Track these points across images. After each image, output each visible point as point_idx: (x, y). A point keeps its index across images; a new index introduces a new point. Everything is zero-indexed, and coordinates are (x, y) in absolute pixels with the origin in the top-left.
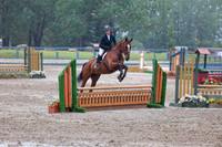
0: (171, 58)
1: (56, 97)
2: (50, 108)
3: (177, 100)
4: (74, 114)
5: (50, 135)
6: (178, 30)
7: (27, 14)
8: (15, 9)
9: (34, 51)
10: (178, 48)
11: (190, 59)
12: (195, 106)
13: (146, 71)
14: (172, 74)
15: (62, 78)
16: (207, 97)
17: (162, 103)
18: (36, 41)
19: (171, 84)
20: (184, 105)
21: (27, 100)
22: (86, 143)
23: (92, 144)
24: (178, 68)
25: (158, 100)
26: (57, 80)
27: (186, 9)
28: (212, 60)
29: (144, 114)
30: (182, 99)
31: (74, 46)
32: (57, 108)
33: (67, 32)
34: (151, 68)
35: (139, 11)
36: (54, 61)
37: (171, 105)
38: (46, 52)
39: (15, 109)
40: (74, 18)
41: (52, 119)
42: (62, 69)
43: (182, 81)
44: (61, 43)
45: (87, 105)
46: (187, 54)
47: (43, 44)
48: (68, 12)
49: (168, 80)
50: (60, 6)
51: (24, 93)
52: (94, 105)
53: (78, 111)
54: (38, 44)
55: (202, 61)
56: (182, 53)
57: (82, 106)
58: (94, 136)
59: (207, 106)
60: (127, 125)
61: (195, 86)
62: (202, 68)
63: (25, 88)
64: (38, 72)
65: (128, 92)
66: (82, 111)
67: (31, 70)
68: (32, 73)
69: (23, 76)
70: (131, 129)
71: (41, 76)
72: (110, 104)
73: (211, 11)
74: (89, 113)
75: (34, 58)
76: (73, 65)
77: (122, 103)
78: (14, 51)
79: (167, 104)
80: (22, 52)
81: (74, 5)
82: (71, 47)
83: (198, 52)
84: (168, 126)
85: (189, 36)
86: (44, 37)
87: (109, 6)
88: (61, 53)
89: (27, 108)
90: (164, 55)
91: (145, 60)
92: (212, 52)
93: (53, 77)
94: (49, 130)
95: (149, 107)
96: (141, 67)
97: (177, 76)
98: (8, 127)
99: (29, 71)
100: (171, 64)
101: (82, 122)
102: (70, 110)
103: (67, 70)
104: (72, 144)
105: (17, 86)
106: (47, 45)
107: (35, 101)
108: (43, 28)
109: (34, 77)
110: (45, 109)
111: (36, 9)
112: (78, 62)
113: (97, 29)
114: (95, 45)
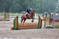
0: (43, 15)
1: (13, 26)
2: (11, 29)
3: (45, 26)
4: (18, 30)
5: (11, 36)
6: (45, 8)
7: (5, 4)
8: (2, 2)
9: (7, 14)
10: (45, 13)
11: (48, 16)
12: (50, 28)
13: (37, 19)
14: (44, 20)
15: (14, 21)
16: (53, 26)
17: (41, 27)
18: (7, 11)
19: (43, 22)
20: (47, 28)
21: (5, 27)
22: (21, 38)
23: (22, 38)
24: (45, 18)
25: (40, 26)
27: (47, 2)
28: (54, 16)
29: (36, 30)
30: (46, 26)
31: (18, 12)
32: (13, 29)
33: (16, 9)
34: (38, 18)
35: (35, 3)
36: (12, 16)
37: (43, 28)
38: (10, 14)
39: (2, 29)
40: (18, 5)
41: (12, 32)
42: (14, 18)
43: (46, 22)
44: (14, 11)
45: (21, 28)
46: (47, 14)
47: (9, 12)
48: (16, 3)
49: (43, 21)
50: (14, 1)
51: (4, 25)
52: (23, 28)
53: (19, 29)
54: (8, 12)
55: (51, 16)
56: (46, 14)
58: (23, 36)
59: (53, 28)
60: (32, 33)
61: (50, 23)
62: (51, 18)
63: (4, 23)
64: (8, 19)
65: (32, 24)
66: (20, 30)
67: (6, 19)
68: (6, 20)
69: (4, 20)
70: (33, 34)
71: (9, 20)
72: (27, 28)
73: (54, 3)
74: (22, 30)
76: (17, 17)
77: (30, 27)
78: (2, 14)
79: (42, 28)
80: (4, 14)
81: (17, 1)
83: (50, 14)
84: (42, 33)
85: (48, 10)
86: (10, 10)
87: (27, 2)
88: (14, 14)
89: (5, 29)
90: (41, 15)
91: (36, 16)
92: (54, 14)
93: (12, 21)
94: (11, 35)
95: (37, 28)
96: (35, 18)
97: (45, 20)
100: (43, 17)
101: (20, 32)
102: (16, 29)
103: (16, 19)
104: (17, 38)
106: (10, 12)
107: (7, 27)
108: (9, 7)
109: (7, 20)
110: (10, 29)
111: (7, 2)
112: (18, 16)
113: (24, 7)
114: (23, 12)
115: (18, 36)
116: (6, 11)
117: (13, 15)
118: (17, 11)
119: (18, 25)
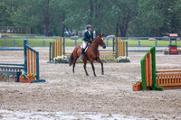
1: (139, 78)
2: (134, 87)
4: (154, 92)
5: (134, 109)
8: (105, 7)
9: (120, 40)
15: (143, 63)
18: (122, 32)
22: (164, 116)
23: (170, 117)
26: (140, 64)
31: (153, 36)
32: (140, 87)
38: (130, 41)
39: (106, 87)
41: (136, 96)
42: (144, 55)
44: (142, 33)
45: (165, 85)
47: (128, 34)
48: (148, 8)
50: (141, 3)
51: (113, 74)
52: (170, 84)
53: (157, 89)
54: (123, 35)
57: (160, 85)
58: (171, 110)
63: (113, 70)
64: (124, 58)
66: (160, 90)
67: (119, 55)
68: (119, 59)
69: (112, 61)
71: (127, 61)
74: (167, 91)
75: (120, 47)
76: (153, 51)
80: (111, 42)
81: (153, 2)
86: (129, 29)
88: (143, 42)
89: (115, 87)
93: (136, 61)
94: (134, 105)
98: (101, 101)
99: (117, 57)
101: (160, 98)
102: (150, 89)
103: (148, 56)
104: (153, 117)
105: (108, 69)
106: (131, 36)
107: (121, 81)
108: (127, 22)
109: (120, 61)
110: (130, 88)
111: (122, 6)
112: (157, 49)
113: (173, 21)
114: (171, 35)
116: (119, 33)
117: (139, 46)
118: (152, 32)
119: (154, 76)
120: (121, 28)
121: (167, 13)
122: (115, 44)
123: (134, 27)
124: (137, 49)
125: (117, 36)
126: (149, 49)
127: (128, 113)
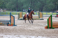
1: (47, 25)
4: (52, 29)
5: (45, 35)
7: (39, 3)
8: (36, 2)
9: (41, 13)
22: (55, 37)
26: (47, 20)
32: (47, 28)
38: (44, 13)
41: (46, 30)
42: (48, 17)
45: (55, 27)
48: (50, 3)
50: (48, 1)
52: (57, 27)
54: (42, 11)
57: (53, 27)
58: (57, 35)
64: (42, 18)
68: (40, 19)
69: (38, 19)
71: (43, 19)
74: (56, 29)
75: (41, 15)
78: (36, 13)
81: (51, 1)
82: (51, 12)
86: (44, 9)
94: (45, 33)
98: (34, 32)
99: (40, 18)
101: (54, 31)
102: (50, 28)
103: (50, 18)
104: (51, 37)
105: (37, 22)
107: (41, 26)
108: (43, 7)
109: (41, 19)
110: (44, 28)
111: (41, 2)
112: (52, 15)
114: (57, 11)
115: (52, 35)
117: (47, 14)
118: (51, 10)
119: (51, 24)
120: (41, 9)
121: (56, 4)
122: (39, 14)
123: (45, 8)
124: (46, 16)
125: (40, 11)
126: (50, 15)
127: (43, 36)
